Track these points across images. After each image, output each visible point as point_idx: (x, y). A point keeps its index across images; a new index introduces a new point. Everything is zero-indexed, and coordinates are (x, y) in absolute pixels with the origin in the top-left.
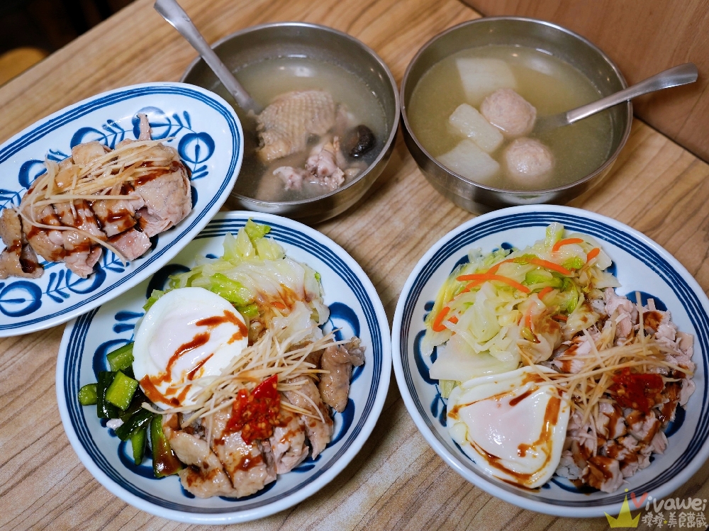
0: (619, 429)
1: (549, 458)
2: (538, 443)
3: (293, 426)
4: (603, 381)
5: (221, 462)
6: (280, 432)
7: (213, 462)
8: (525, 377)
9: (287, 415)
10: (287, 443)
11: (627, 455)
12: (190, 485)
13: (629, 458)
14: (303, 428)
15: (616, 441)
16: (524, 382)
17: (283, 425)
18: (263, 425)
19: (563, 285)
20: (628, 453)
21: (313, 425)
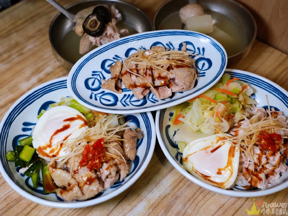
0: (264, 160)
1: (232, 173)
2: (226, 167)
3: (111, 163)
4: (254, 137)
5: (77, 182)
6: (105, 165)
7: (73, 182)
8: (218, 138)
9: (108, 158)
10: (109, 171)
11: (268, 172)
12: (61, 194)
13: (269, 173)
14: (116, 165)
15: (263, 166)
16: (218, 141)
17: (107, 162)
18: (97, 161)
19: (232, 101)
20: (269, 171)
21: (120, 164)
